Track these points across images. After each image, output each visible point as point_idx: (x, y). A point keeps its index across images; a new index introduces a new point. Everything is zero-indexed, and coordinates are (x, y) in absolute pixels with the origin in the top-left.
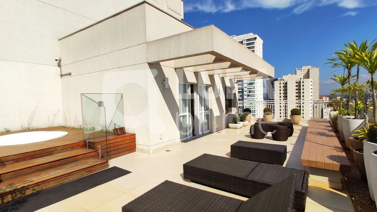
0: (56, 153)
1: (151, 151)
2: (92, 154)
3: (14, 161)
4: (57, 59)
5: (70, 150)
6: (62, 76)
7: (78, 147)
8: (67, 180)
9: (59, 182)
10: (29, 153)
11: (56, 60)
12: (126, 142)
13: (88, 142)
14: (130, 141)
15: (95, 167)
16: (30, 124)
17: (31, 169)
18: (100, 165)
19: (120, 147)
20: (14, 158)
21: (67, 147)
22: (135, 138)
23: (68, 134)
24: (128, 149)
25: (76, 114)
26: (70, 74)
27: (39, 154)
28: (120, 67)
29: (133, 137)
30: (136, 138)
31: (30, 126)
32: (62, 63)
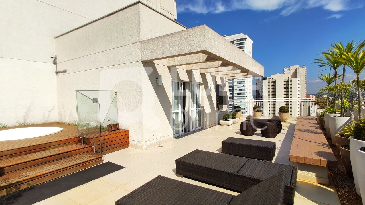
0: (51, 148)
1: (144, 147)
2: (87, 149)
3: (9, 156)
4: (53, 56)
5: (64, 145)
6: (57, 73)
7: (73, 143)
8: (61, 175)
9: (54, 177)
10: (24, 149)
11: (52, 58)
12: (120, 138)
13: (83, 138)
14: (124, 137)
15: (89, 162)
16: (26, 120)
17: (27, 164)
18: (94, 160)
19: (114, 142)
20: (10, 153)
21: (62, 142)
23: (63, 130)
24: (122, 145)
25: (71, 111)
26: (65, 71)
27: (34, 149)
28: (114, 64)
29: (127, 134)
30: (129, 134)
31: (26, 122)
32: (58, 61)
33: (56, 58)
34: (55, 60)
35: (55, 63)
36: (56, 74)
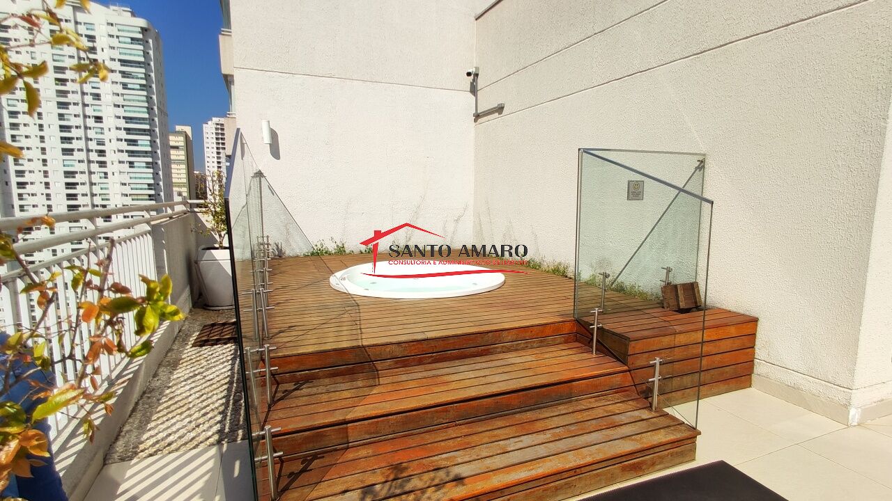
0: (498, 350)
1: (853, 412)
2: (617, 379)
3: (396, 363)
4: (470, 71)
5: (535, 345)
6: (477, 116)
10: (433, 344)
11: (469, 74)
12: (725, 345)
13: (598, 328)
14: (737, 344)
20: (398, 351)
21: (528, 334)
22: (753, 336)
24: (728, 376)
25: (510, 222)
26: (500, 109)
29: (749, 332)
30: (759, 335)
32: (481, 82)
33: (477, 75)
34: (474, 80)
35: (474, 90)
36: (475, 121)
